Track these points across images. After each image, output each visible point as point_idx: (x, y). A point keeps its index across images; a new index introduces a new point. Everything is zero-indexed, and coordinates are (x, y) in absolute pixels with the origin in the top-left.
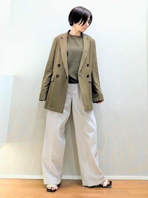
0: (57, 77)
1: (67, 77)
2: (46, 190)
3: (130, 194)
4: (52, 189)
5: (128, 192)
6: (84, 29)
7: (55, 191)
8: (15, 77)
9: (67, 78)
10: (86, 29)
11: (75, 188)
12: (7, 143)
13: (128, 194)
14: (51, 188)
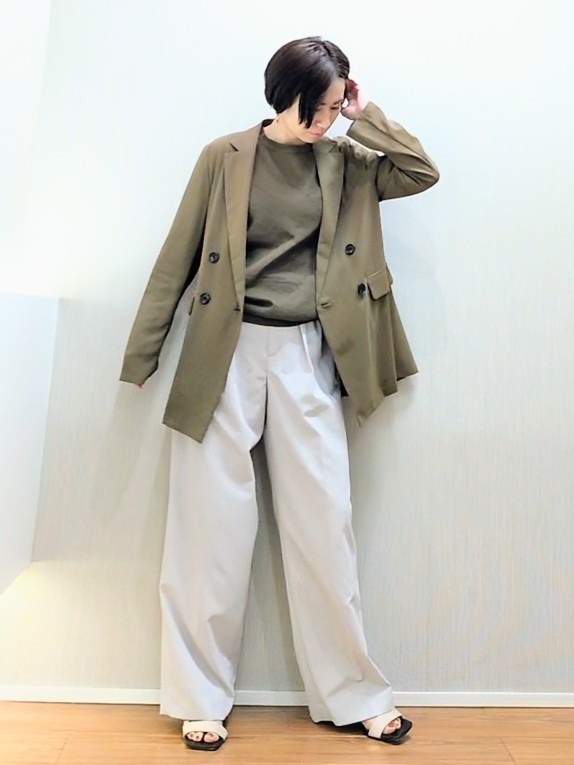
0: (204, 301)
1: (238, 305)
3: (517, 761)
4: (207, 739)
5: (510, 755)
7: (217, 745)
9: (238, 310)
11: (300, 739)
12: (32, 561)
14: (200, 735)
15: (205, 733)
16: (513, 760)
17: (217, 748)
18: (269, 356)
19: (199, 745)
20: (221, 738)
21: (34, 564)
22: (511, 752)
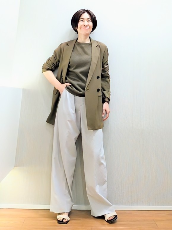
3: (158, 226)
8: (24, 90)
17: (66, 224)
20: (68, 220)
21: (15, 167)
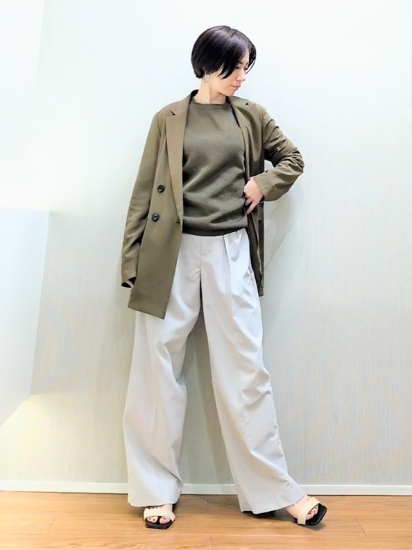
0: (155, 219)
1: (179, 220)
2: (144, 523)
3: (366, 533)
4: (162, 521)
5: (362, 528)
6: (233, 88)
7: (168, 525)
8: (53, 215)
9: (178, 222)
10: (238, 87)
13: (363, 534)
14: (156, 519)
15: (160, 517)
16: (364, 532)
17: (167, 528)
18: (202, 255)
19: (155, 525)
21: (32, 396)
22: (363, 526)
